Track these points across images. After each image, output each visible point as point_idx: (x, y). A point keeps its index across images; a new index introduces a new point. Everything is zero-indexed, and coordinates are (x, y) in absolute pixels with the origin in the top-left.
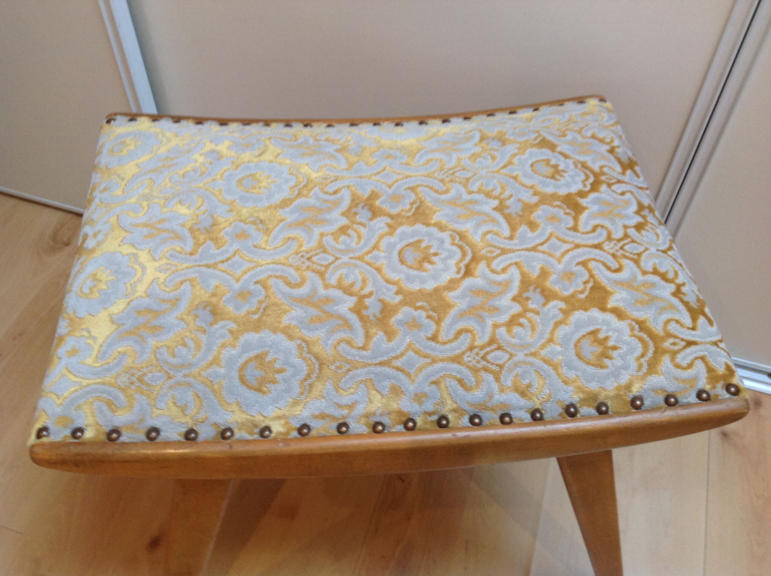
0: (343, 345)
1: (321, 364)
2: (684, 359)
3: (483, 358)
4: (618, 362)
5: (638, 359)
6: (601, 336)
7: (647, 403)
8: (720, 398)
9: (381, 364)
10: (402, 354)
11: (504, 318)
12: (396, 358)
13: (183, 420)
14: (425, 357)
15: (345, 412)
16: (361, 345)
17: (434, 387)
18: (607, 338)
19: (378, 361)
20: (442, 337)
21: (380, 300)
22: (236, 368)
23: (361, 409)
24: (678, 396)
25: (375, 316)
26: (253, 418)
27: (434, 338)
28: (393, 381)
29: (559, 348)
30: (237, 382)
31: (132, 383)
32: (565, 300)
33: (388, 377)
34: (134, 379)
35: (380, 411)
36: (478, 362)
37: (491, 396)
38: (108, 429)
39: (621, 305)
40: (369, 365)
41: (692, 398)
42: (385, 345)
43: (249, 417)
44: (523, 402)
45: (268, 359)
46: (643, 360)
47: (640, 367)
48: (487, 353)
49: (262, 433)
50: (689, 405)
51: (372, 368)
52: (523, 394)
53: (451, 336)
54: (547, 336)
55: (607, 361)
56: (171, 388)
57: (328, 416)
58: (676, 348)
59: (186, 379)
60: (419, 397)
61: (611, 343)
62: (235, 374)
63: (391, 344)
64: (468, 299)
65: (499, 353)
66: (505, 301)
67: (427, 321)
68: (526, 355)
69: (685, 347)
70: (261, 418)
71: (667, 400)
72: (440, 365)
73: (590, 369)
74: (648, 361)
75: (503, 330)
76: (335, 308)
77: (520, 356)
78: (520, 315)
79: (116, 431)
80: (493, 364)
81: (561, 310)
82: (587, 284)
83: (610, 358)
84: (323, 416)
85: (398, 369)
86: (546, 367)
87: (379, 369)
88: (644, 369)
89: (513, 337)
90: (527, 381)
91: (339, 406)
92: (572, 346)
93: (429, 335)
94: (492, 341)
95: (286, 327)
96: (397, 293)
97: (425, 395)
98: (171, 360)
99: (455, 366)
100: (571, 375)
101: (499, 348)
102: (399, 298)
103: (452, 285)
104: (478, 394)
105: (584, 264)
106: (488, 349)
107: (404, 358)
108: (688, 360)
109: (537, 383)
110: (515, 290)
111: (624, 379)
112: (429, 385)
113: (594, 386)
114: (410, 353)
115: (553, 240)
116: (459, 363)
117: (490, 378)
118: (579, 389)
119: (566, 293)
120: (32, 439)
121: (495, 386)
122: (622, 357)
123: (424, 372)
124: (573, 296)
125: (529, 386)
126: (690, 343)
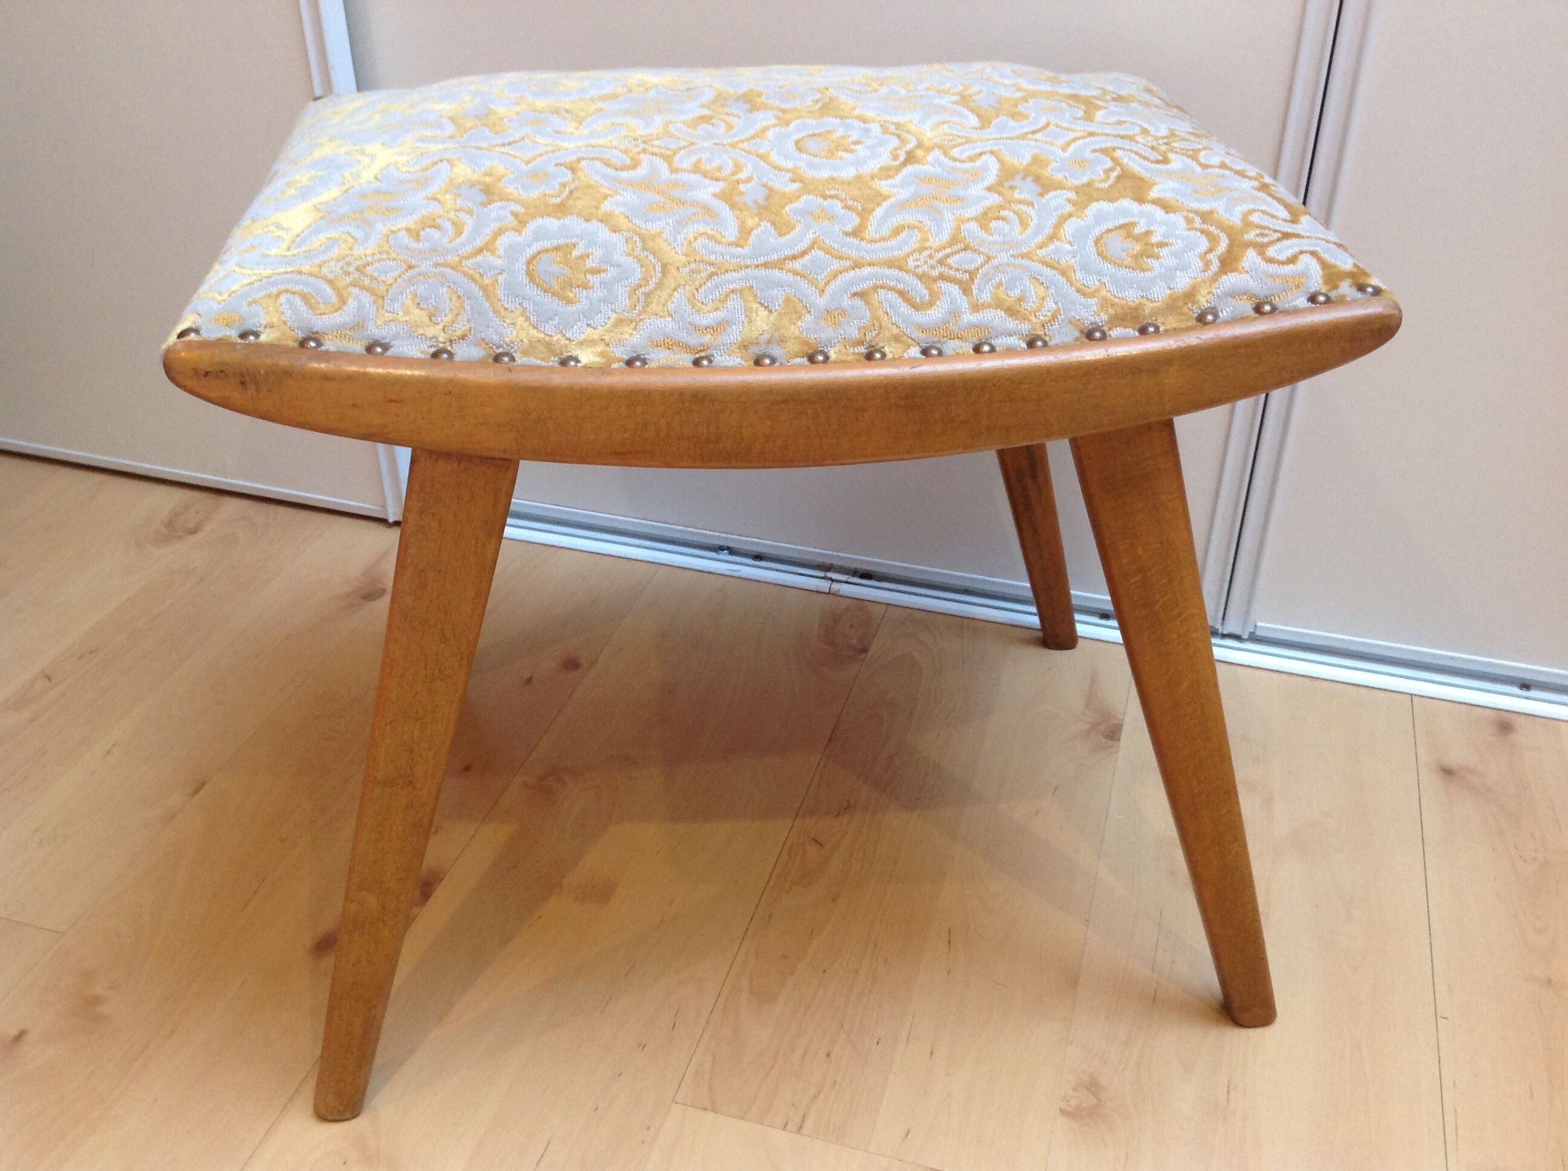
0: (702, 240)
1: (665, 268)
2: (1280, 251)
3: (941, 262)
4: (1171, 262)
5: (1203, 256)
6: (1139, 230)
7: (1223, 315)
8: (1349, 299)
9: (766, 265)
10: (804, 253)
11: (972, 211)
12: (794, 258)
13: (431, 331)
14: (841, 258)
15: (707, 338)
16: (732, 239)
17: (858, 302)
18: (1148, 233)
19: (762, 260)
20: (871, 231)
21: (765, 186)
22: (523, 259)
23: (735, 334)
24: (1276, 301)
25: (755, 202)
26: (547, 338)
27: (856, 233)
28: (788, 290)
29: (1068, 247)
30: (523, 278)
31: (348, 273)
32: (1077, 190)
33: (781, 285)
34: (351, 269)
35: (766, 336)
36: (933, 267)
37: (955, 314)
38: (301, 335)
39: (1168, 196)
40: (747, 267)
41: (1302, 302)
42: (774, 240)
43: (542, 336)
44: (1011, 324)
45: (575, 253)
46: (1210, 256)
47: (1207, 264)
48: (947, 256)
49: (564, 363)
50: (1296, 311)
51: (751, 272)
52: (1011, 312)
53: (886, 231)
54: (1047, 231)
55: (1151, 262)
56: (410, 281)
57: (678, 344)
58: (1266, 240)
59: (438, 270)
60: (833, 315)
61: (1155, 239)
62: (520, 266)
63: (783, 240)
64: (913, 188)
65: (968, 255)
66: (976, 190)
67: (843, 212)
68: (1013, 256)
69: (1279, 240)
70: (564, 342)
71: (1258, 309)
72: (867, 270)
73: (1123, 272)
74: (1219, 257)
75: (973, 226)
76: (689, 194)
77: (1003, 258)
78: (1001, 207)
79: (315, 337)
80: (957, 270)
81: (1069, 200)
82: (1111, 173)
83: (1158, 257)
84: (669, 344)
85: (796, 273)
86: (1048, 271)
87: (764, 272)
88: (1215, 266)
89: (991, 234)
90: (1017, 293)
91: (697, 328)
92: (1090, 242)
93: (849, 229)
94: (954, 240)
95: (605, 214)
96: (793, 181)
97: (843, 312)
98: (414, 245)
99: (894, 272)
100: (1092, 282)
101: (966, 249)
102: (796, 186)
103: (887, 172)
104: (935, 314)
105: (1105, 151)
106: (948, 251)
107: (807, 257)
108: (1289, 253)
109: (1034, 292)
110: (991, 177)
111: (1182, 282)
112: (850, 298)
113: (1132, 296)
114: (816, 253)
115: (1052, 128)
116: (901, 268)
117: (955, 289)
118: (1105, 304)
119: (1077, 182)
120: (173, 338)
121: (963, 303)
122: (1175, 255)
123: (840, 279)
124: (1089, 185)
125: (1020, 300)
126: (1286, 236)
